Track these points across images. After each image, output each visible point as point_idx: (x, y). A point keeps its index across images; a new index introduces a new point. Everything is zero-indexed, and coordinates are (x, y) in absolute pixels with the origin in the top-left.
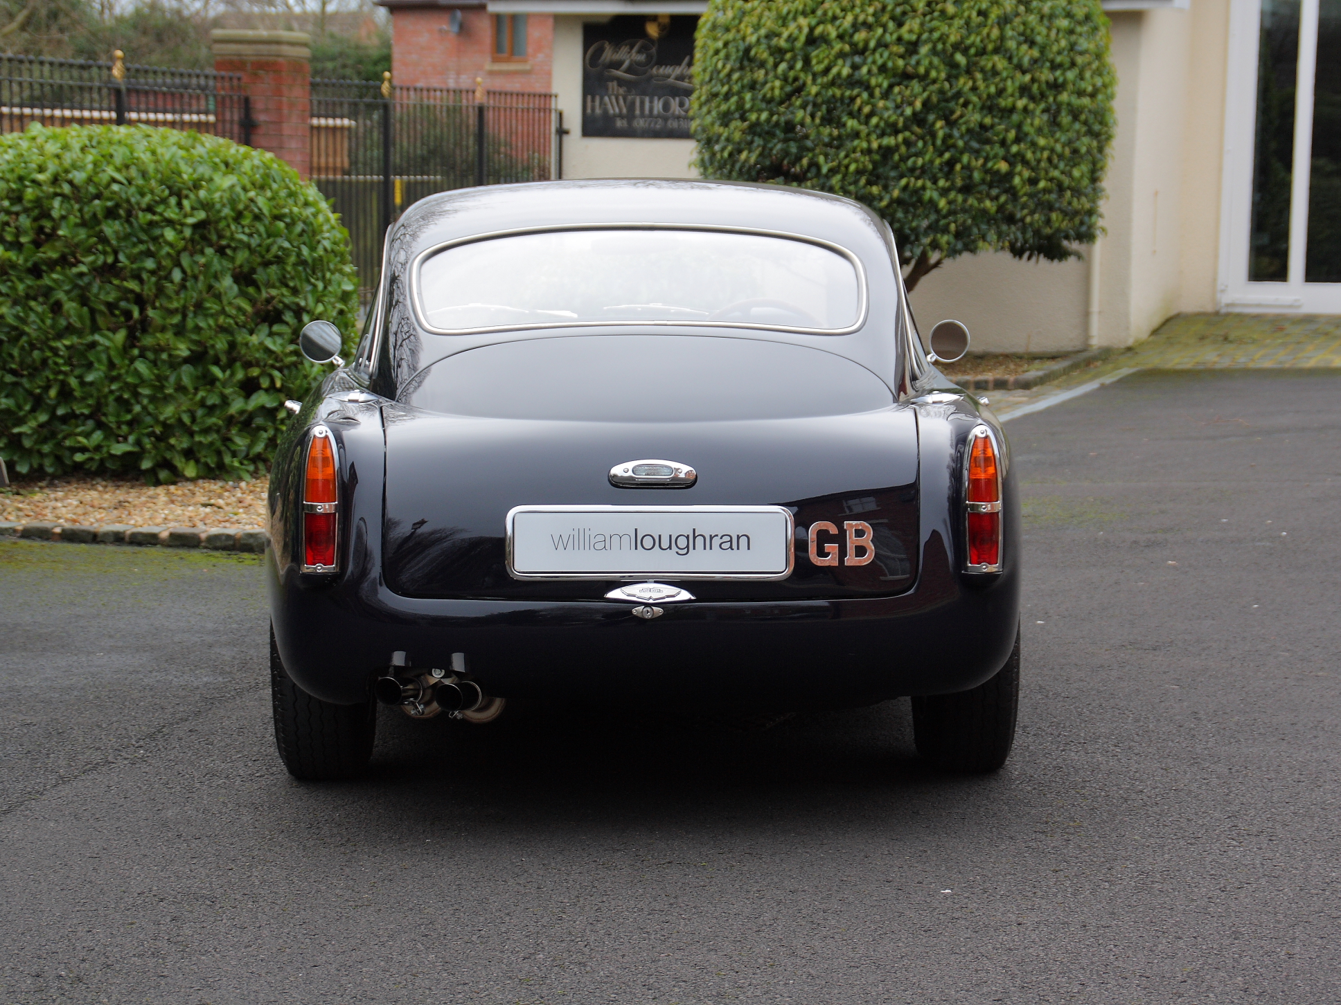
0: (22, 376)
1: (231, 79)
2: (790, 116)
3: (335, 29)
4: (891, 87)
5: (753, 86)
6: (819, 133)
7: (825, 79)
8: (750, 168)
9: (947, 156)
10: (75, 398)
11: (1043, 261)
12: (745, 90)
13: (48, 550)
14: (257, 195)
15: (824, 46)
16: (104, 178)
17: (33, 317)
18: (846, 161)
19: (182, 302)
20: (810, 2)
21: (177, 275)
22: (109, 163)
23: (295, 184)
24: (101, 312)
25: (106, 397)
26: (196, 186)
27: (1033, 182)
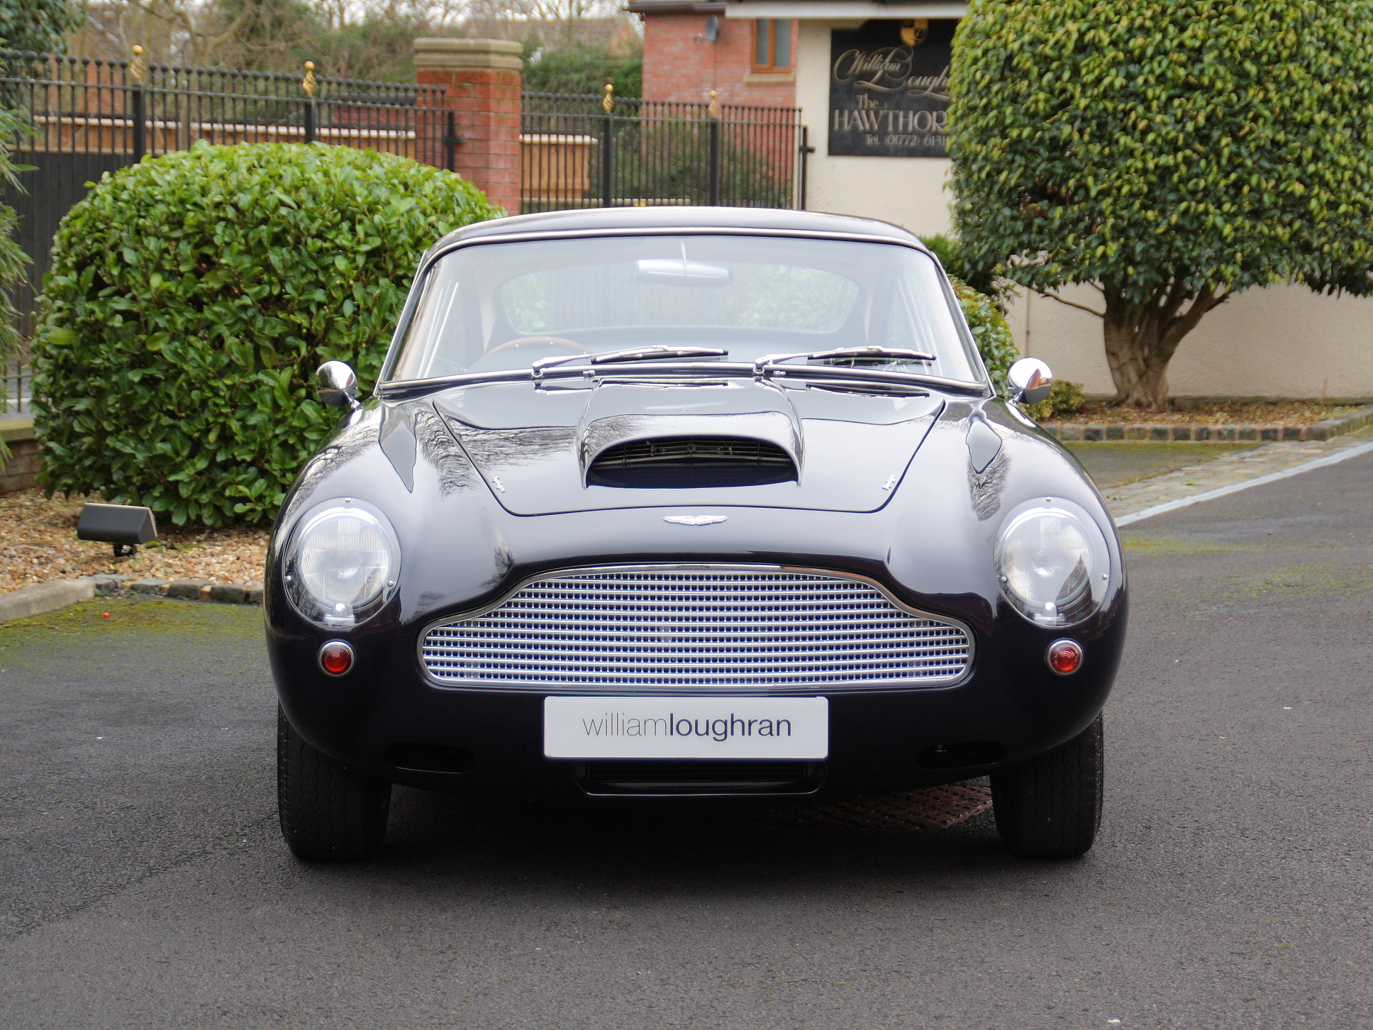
0: (180, 418)
1: (434, 92)
2: (1056, 133)
3: (584, 38)
4: (1170, 99)
5: (1015, 99)
6: (1087, 151)
7: (1096, 92)
8: (1011, 190)
9: (1233, 176)
10: (237, 443)
11: (1345, 295)
12: (1006, 104)
13: (194, 611)
14: (439, 220)
15: (1096, 54)
16: (271, 201)
17: (192, 353)
18: (1118, 183)
19: (354, 337)
20: (1079, 4)
21: (348, 308)
22: (277, 185)
23: (481, 208)
24: (266, 348)
25: (270, 442)
26: (371, 211)
27: (1333, 205)
